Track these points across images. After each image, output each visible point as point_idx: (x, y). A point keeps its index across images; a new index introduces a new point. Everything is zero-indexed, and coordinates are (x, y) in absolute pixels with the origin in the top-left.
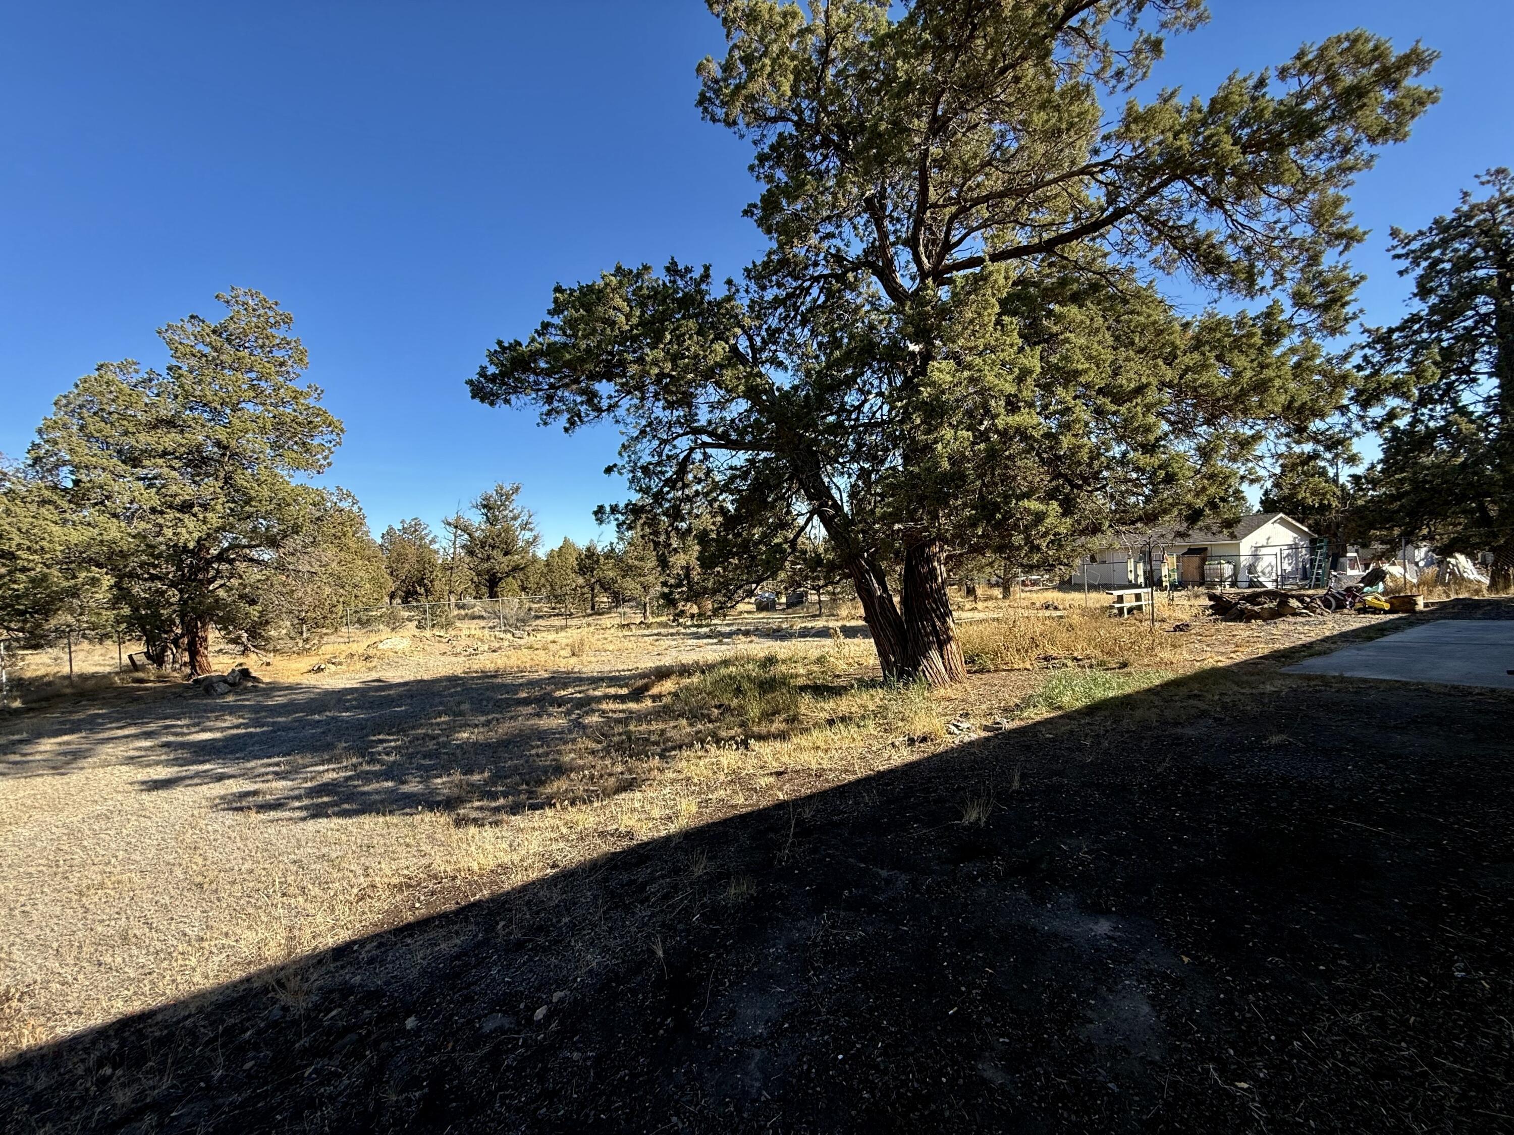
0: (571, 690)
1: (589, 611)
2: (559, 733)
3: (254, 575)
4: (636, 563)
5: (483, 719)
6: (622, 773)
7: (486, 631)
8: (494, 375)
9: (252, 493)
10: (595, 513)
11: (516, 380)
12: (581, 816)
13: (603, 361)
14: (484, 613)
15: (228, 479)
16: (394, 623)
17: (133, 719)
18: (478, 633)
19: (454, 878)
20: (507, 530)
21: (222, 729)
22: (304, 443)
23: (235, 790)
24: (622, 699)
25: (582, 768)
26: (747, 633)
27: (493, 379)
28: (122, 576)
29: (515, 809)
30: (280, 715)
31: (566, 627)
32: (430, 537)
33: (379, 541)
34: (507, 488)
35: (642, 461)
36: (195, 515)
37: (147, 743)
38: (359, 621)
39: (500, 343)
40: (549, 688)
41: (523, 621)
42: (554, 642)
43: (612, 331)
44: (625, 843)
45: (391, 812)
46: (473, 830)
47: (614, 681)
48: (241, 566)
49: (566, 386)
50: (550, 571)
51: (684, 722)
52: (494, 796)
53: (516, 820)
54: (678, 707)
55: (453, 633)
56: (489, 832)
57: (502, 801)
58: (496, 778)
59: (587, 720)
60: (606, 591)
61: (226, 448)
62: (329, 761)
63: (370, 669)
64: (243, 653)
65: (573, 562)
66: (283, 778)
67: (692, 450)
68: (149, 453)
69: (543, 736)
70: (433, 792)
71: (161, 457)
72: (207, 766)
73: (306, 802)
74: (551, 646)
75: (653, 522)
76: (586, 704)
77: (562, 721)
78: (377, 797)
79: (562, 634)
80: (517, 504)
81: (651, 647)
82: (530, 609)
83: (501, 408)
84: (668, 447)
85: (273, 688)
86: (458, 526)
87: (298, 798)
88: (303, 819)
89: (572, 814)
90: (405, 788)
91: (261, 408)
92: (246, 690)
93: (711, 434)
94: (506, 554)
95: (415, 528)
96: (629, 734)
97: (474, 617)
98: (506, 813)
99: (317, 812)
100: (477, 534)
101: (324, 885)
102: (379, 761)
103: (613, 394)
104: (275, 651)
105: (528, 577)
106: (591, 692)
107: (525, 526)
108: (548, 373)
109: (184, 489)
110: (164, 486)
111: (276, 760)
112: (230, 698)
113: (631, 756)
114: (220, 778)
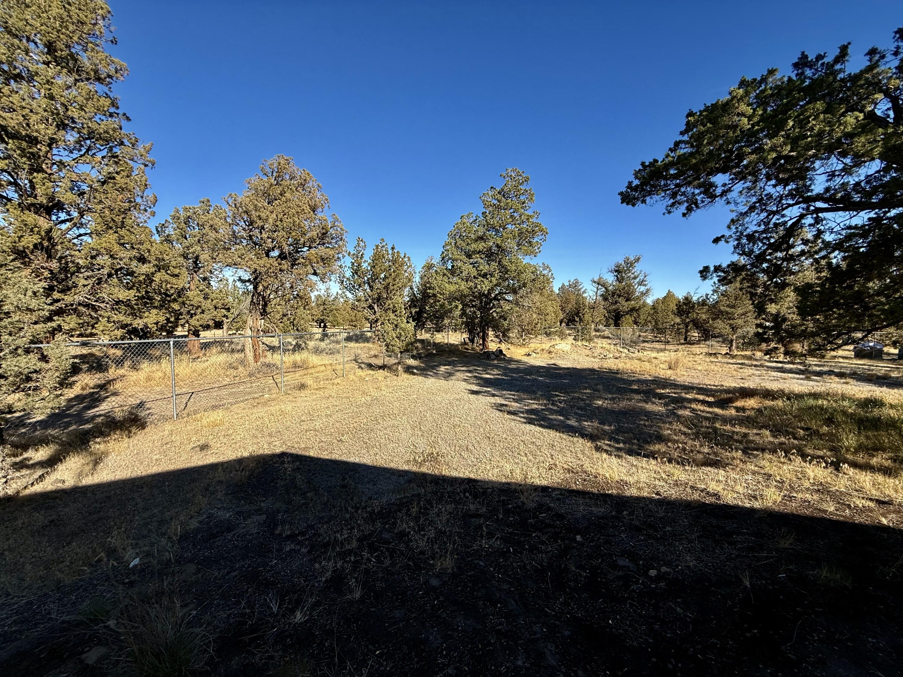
0: (667, 391)
1: (682, 341)
2: (659, 415)
3: (507, 307)
4: (728, 309)
5: (610, 396)
6: (708, 454)
7: (612, 346)
8: (637, 186)
9: (509, 268)
10: (701, 272)
11: (652, 186)
12: (676, 471)
13: (723, 158)
14: (610, 335)
15: (500, 261)
16: (562, 336)
17: (465, 364)
18: (608, 346)
19: (596, 477)
20: (629, 286)
21: (493, 375)
22: (530, 242)
23: (499, 402)
24: (710, 404)
25: (677, 442)
26: (841, 375)
27: (636, 189)
28: (465, 305)
29: (630, 452)
30: (514, 373)
31: (665, 350)
32: (582, 290)
33: (557, 292)
34: (632, 258)
35: (748, 230)
36: (487, 279)
37: (470, 375)
38: (546, 333)
39: (643, 164)
40: (652, 387)
41: (634, 342)
42: (656, 358)
43: (734, 133)
44: (713, 500)
45: (563, 432)
46: (605, 455)
47: (701, 390)
48: (502, 302)
49: (689, 184)
50: (656, 312)
51: (768, 433)
52: (618, 441)
53: (631, 459)
54: (761, 419)
55: (593, 345)
56: (614, 460)
57: (621, 445)
58: (618, 431)
59: (680, 412)
60: (697, 328)
61: (500, 247)
62: (534, 399)
63: (551, 358)
64: (500, 343)
65: (673, 307)
66: (516, 402)
67: (802, 216)
68: (475, 252)
69: (649, 414)
70: (583, 428)
71: (478, 253)
72: (489, 389)
73: (525, 415)
74: (653, 360)
75: (752, 279)
76: (680, 402)
77: (661, 409)
78: (556, 422)
79: (662, 354)
80: (637, 269)
81: (735, 373)
82: (640, 336)
83: (640, 206)
84: (776, 217)
85: (511, 360)
86: (599, 283)
87: (523, 413)
88: (525, 423)
89: (669, 467)
90: (569, 422)
91: (514, 226)
92: (501, 359)
93: (825, 200)
94: (627, 301)
95: (575, 285)
96: (715, 430)
97: (604, 337)
98: (625, 453)
99: (530, 422)
100: (610, 288)
101: (535, 456)
102: (557, 405)
103: (727, 182)
104: (512, 343)
105: (639, 316)
106: (683, 395)
107: (641, 283)
108: (675, 177)
109: (485, 268)
110: (478, 266)
111: (513, 393)
112: (496, 362)
113: (717, 445)
114: (494, 395)
